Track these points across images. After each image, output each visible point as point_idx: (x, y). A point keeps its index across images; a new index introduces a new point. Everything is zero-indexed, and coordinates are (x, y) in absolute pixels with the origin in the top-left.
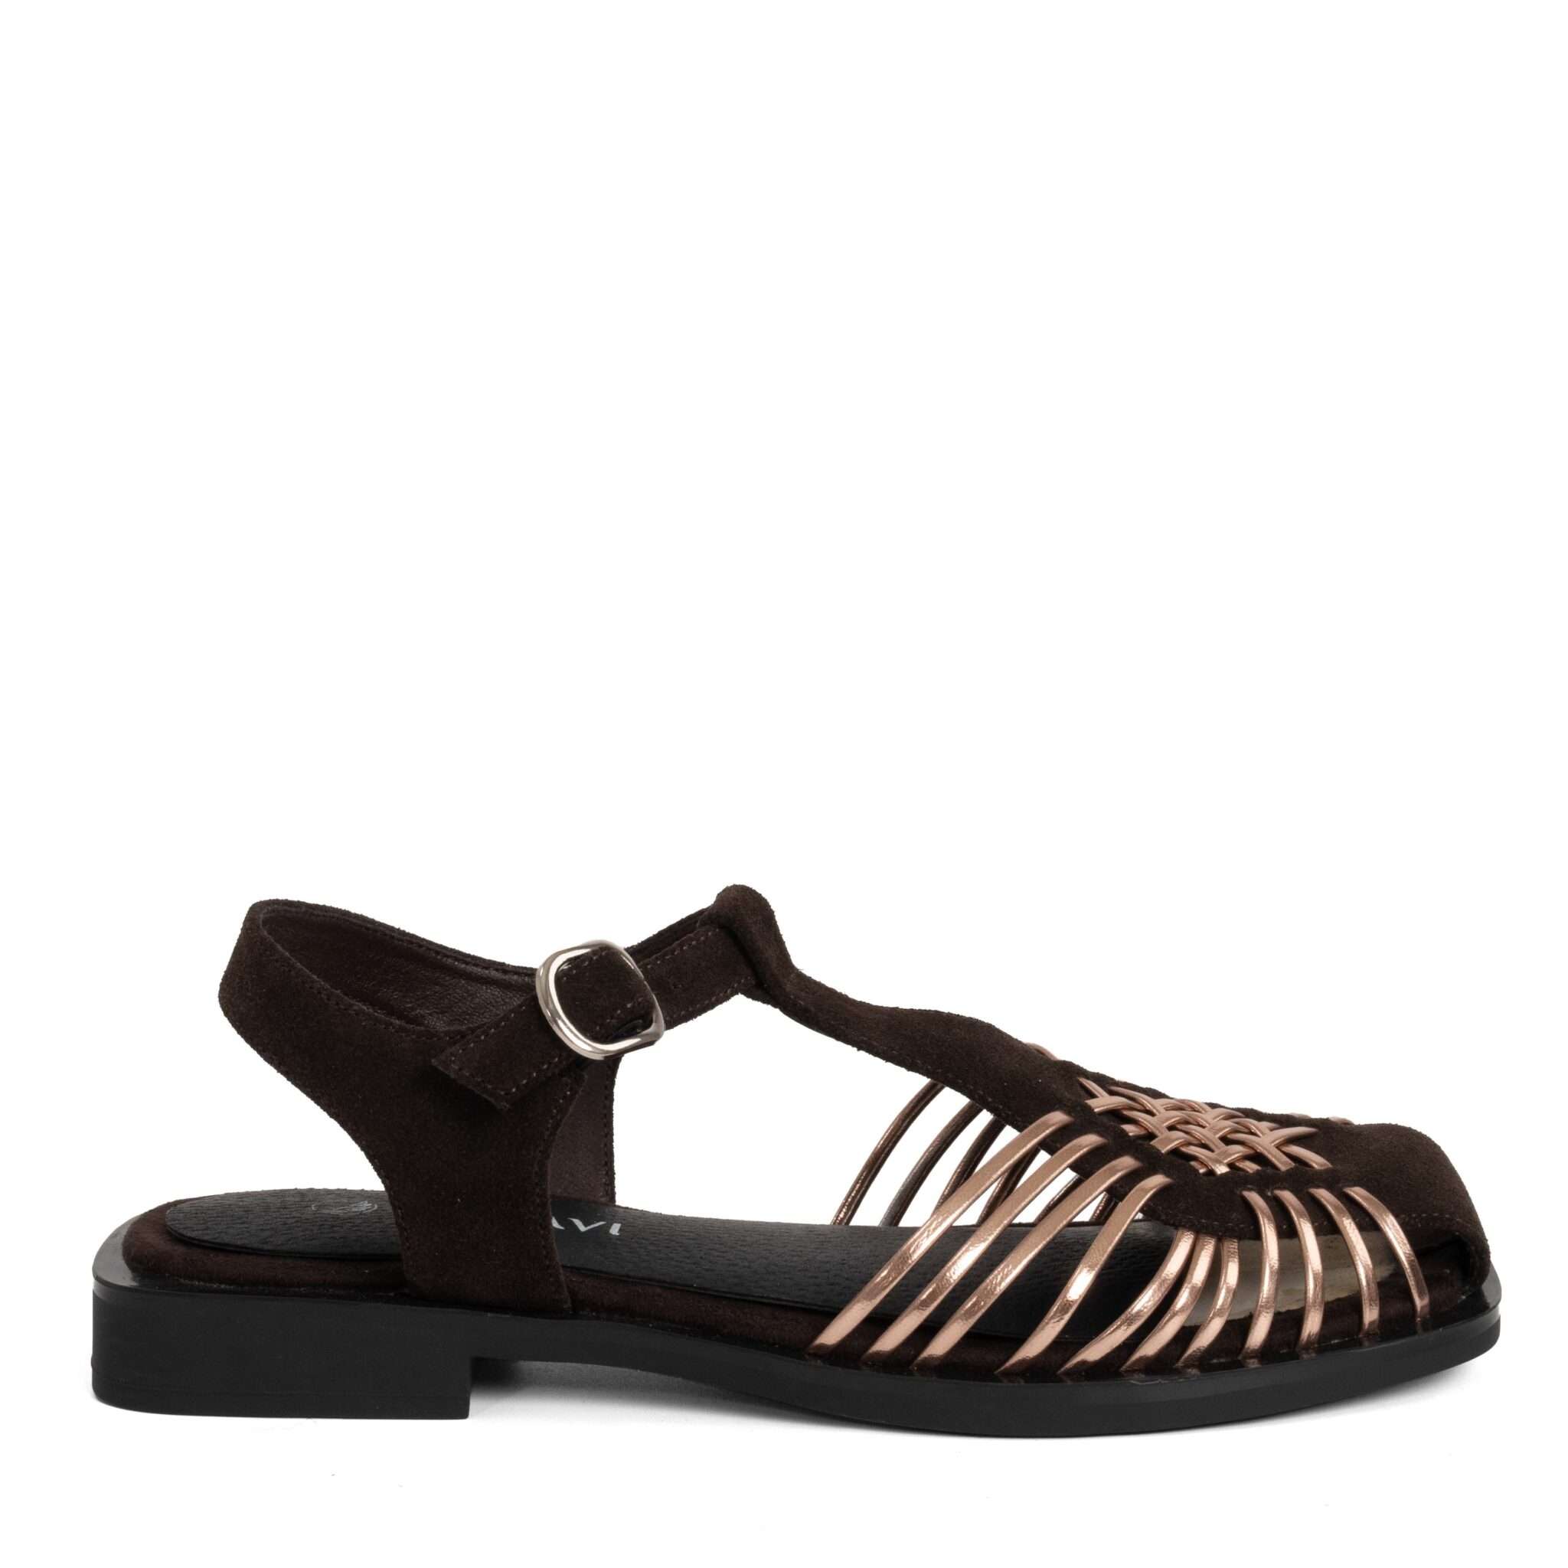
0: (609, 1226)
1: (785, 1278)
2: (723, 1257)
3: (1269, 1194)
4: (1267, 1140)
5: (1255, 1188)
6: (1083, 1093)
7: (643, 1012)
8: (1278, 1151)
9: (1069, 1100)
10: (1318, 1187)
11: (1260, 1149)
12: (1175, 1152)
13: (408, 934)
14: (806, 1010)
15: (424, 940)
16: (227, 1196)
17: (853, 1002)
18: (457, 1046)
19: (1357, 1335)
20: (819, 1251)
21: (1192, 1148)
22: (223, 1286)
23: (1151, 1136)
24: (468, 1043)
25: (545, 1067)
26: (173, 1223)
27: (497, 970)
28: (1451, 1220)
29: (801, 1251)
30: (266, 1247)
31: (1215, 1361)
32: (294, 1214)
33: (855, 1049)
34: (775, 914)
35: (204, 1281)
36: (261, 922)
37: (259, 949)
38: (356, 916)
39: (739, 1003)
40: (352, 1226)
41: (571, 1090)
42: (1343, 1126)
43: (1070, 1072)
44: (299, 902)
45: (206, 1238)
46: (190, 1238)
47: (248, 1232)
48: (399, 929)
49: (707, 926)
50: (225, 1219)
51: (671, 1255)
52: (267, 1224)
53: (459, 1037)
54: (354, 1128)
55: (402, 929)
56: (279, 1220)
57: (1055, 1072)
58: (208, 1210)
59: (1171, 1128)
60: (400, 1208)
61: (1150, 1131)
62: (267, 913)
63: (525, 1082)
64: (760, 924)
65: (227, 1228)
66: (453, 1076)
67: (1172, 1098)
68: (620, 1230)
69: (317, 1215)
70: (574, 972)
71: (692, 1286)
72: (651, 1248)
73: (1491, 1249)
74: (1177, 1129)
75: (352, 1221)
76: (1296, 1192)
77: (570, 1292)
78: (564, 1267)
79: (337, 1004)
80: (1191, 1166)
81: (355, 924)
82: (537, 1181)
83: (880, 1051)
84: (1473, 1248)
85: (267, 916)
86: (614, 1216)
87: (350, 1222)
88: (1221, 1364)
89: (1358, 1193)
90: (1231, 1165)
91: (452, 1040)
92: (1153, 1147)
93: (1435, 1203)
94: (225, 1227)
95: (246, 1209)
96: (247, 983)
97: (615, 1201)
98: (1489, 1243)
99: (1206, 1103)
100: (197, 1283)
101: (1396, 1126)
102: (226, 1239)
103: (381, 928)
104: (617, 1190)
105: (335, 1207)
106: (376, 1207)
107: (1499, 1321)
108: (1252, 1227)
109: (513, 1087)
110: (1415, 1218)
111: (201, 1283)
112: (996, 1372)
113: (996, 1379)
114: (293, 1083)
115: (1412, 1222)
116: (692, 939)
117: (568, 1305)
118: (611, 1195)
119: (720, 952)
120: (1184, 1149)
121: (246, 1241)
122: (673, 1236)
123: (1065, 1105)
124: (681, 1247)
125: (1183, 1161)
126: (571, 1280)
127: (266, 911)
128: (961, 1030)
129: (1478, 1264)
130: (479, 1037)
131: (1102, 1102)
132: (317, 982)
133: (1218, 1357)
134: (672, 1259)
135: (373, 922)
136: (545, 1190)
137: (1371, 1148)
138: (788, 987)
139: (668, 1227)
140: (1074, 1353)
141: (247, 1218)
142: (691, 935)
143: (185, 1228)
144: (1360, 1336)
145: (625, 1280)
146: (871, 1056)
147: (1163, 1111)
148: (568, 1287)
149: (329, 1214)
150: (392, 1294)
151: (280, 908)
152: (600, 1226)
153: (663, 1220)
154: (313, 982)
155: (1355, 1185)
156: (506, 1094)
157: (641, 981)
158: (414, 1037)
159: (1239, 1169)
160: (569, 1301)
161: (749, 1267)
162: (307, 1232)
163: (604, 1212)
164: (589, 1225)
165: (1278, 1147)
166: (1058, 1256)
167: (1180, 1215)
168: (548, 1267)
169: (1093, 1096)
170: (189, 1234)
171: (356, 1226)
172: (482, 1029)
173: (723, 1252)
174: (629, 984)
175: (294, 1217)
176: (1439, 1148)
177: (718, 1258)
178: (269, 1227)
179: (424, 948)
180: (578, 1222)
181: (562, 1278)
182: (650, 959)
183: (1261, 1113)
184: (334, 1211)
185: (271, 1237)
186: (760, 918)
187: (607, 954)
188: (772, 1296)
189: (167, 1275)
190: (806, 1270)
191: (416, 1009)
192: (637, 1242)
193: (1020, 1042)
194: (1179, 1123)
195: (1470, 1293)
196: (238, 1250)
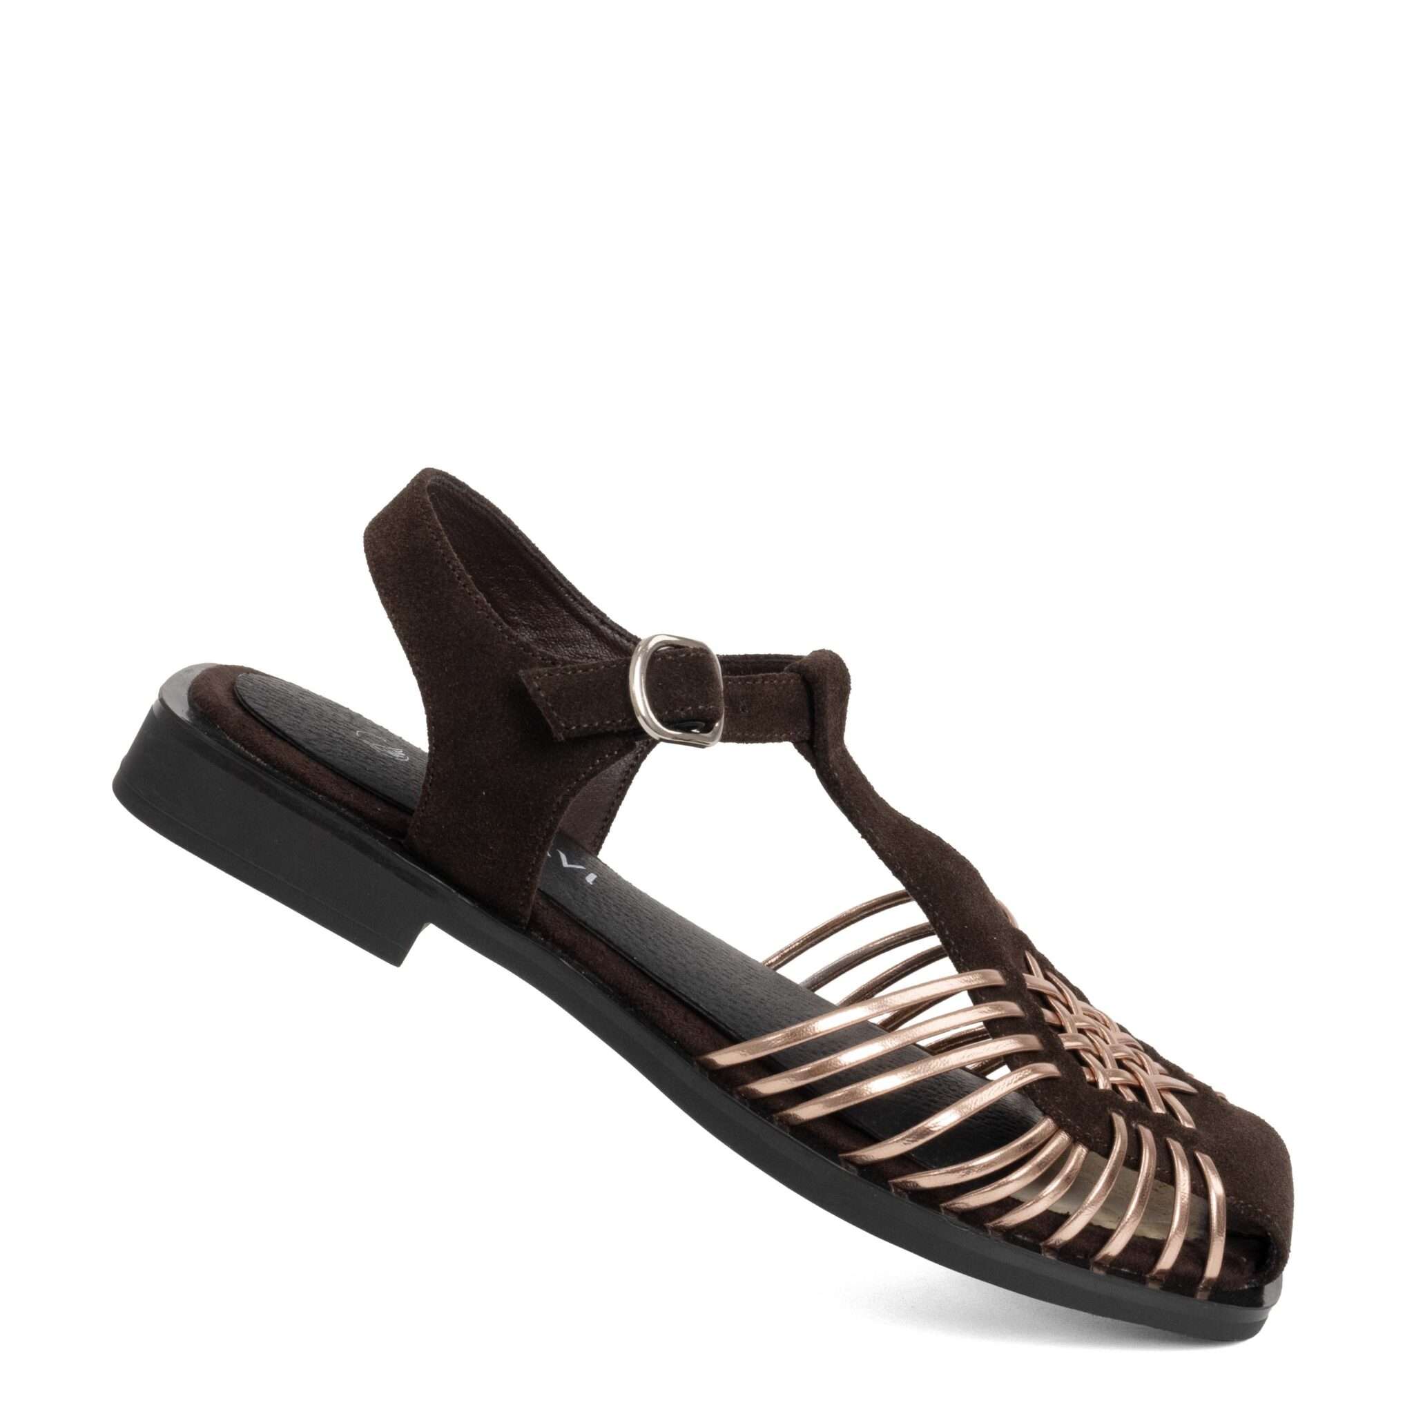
0: (587, 873)
1: (709, 990)
2: (668, 946)
3: (1134, 1125)
4: (1152, 1078)
5: (1125, 1115)
6: (1024, 965)
7: (708, 718)
8: (1158, 1094)
9: (1010, 966)
10: (1176, 1139)
11: (1144, 1084)
12: (1075, 1052)
13: (540, 552)
14: (837, 783)
15: (550, 563)
16: (290, 685)
17: (875, 796)
18: (546, 669)
19: (1146, 1274)
20: (746, 981)
21: (1090, 1056)
22: (258, 760)
23: (1062, 1029)
24: (555, 671)
25: (608, 722)
26: (241, 687)
27: (597, 617)
28: (1270, 1221)
29: (731, 974)
30: (307, 747)
31: (1020, 1236)
32: (340, 731)
33: (860, 835)
34: (851, 691)
35: (246, 748)
36: (426, 486)
37: (418, 511)
38: (505, 518)
39: (786, 750)
40: (383, 766)
41: (619, 751)
42: (1220, 1099)
43: (1022, 942)
44: (464, 483)
45: (263, 714)
46: (250, 707)
47: (298, 727)
48: (534, 545)
49: (793, 674)
50: (283, 705)
51: (626, 923)
52: (317, 728)
53: (550, 662)
54: (429, 692)
55: (537, 545)
56: (327, 730)
57: (1010, 936)
58: (273, 691)
59: (1081, 1031)
60: (432, 775)
61: (1063, 1024)
62: (434, 480)
63: (585, 726)
64: (836, 693)
65: (283, 715)
66: (531, 691)
67: (1091, 1006)
68: (595, 881)
69: (358, 742)
70: (670, 657)
71: (632, 958)
72: (614, 909)
73: (1289, 1261)
74: (1085, 1034)
75: (384, 761)
76: (1155, 1134)
77: (532, 911)
78: (539, 889)
79: (464, 586)
80: (1081, 1071)
81: (500, 523)
82: (555, 810)
83: (879, 847)
84: (1275, 1252)
85: (433, 483)
86: (594, 866)
87: (382, 761)
88: (1023, 1241)
89: (1204, 1160)
90: (1114, 1086)
91: (543, 662)
92: (1059, 1038)
93: (1264, 1200)
94: (281, 713)
95: (304, 707)
96: (395, 534)
97: (598, 854)
98: (1290, 1254)
99: (1118, 1024)
100: (239, 746)
101: (1263, 1121)
102: (279, 724)
103: (521, 537)
104: (604, 845)
105: (376, 742)
106: (408, 759)
107: (1265, 1320)
108: (1106, 1145)
109: (575, 725)
110: (1242, 1204)
111: (242, 748)
112: (840, 1155)
113: (838, 1161)
114: (396, 632)
115: (1238, 1206)
116: (775, 678)
117: (526, 921)
118: (597, 846)
119: (793, 700)
120: (1083, 1054)
121: (294, 735)
122: (635, 908)
123: (1005, 969)
124: (638, 920)
125: (1078, 1064)
126: (538, 903)
127: (434, 478)
128: (952, 863)
129: (1273, 1266)
130: (566, 670)
131: (1036, 980)
132: (456, 560)
133: (1025, 1235)
134: (626, 927)
135: (516, 528)
136: (557, 820)
137: (1234, 1129)
138: (832, 757)
139: (633, 898)
140: (912, 1172)
141: (302, 715)
142: (777, 674)
143: (249, 697)
144: (1148, 1276)
145: (582, 926)
146: (869, 848)
147: (1081, 1012)
148: (533, 907)
149: (368, 746)
150: (390, 838)
151: (446, 481)
152: (579, 869)
153: (632, 890)
154: (453, 558)
155: (1206, 1153)
156: (567, 728)
157: (720, 692)
158: (514, 643)
159: (1118, 1092)
160: (528, 918)
161: (684, 965)
162: (346, 752)
163: (587, 859)
164: (573, 864)
165: (1158, 1090)
166: (936, 1086)
167: (1053, 1106)
168: (527, 883)
169: (1030, 972)
170: (250, 703)
171: (386, 767)
172: (572, 666)
173: (669, 943)
174: (710, 690)
175: (339, 734)
176: (1289, 1157)
177: (663, 946)
178: (317, 731)
179: (545, 570)
180: (563, 857)
181: (534, 897)
182: (734, 677)
183: (1159, 1055)
184: (374, 746)
185: (315, 740)
186: (838, 689)
187: (704, 657)
188: (693, 999)
189: (218, 726)
190: (729, 992)
191: (515, 615)
192: (604, 899)
193: (993, 898)
194: (1091, 1030)
195: (1253, 1286)
196: (285, 737)
